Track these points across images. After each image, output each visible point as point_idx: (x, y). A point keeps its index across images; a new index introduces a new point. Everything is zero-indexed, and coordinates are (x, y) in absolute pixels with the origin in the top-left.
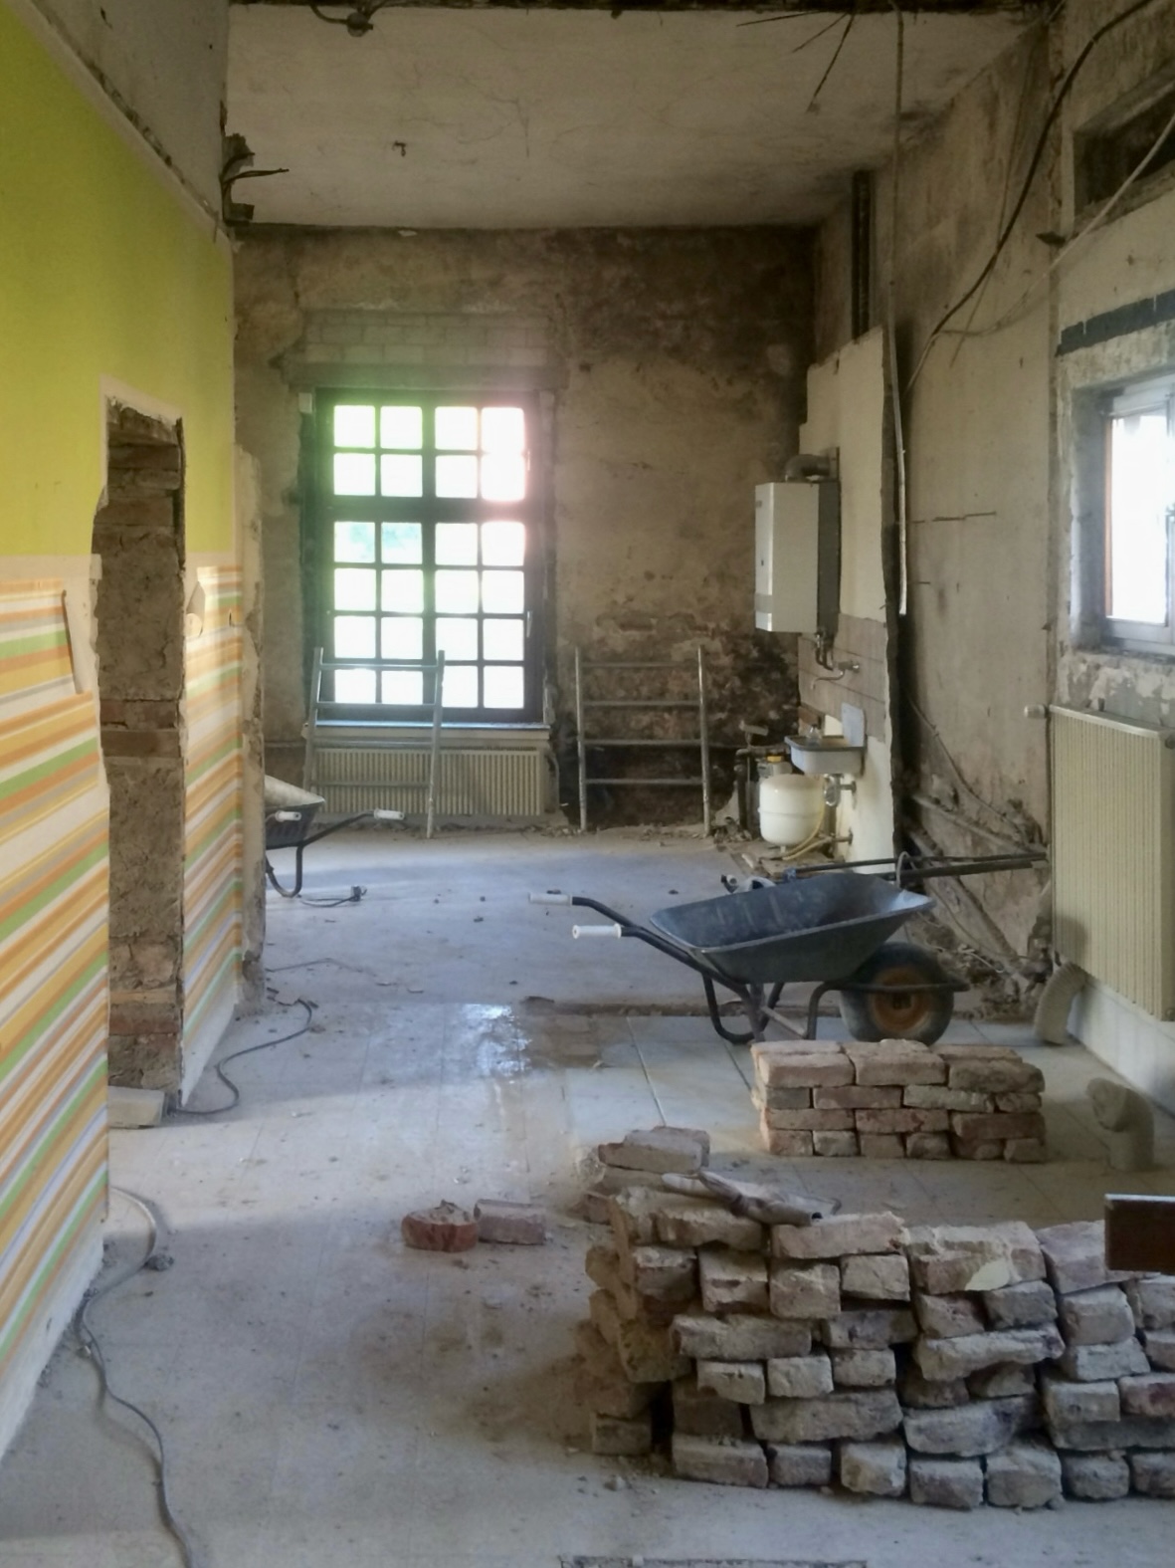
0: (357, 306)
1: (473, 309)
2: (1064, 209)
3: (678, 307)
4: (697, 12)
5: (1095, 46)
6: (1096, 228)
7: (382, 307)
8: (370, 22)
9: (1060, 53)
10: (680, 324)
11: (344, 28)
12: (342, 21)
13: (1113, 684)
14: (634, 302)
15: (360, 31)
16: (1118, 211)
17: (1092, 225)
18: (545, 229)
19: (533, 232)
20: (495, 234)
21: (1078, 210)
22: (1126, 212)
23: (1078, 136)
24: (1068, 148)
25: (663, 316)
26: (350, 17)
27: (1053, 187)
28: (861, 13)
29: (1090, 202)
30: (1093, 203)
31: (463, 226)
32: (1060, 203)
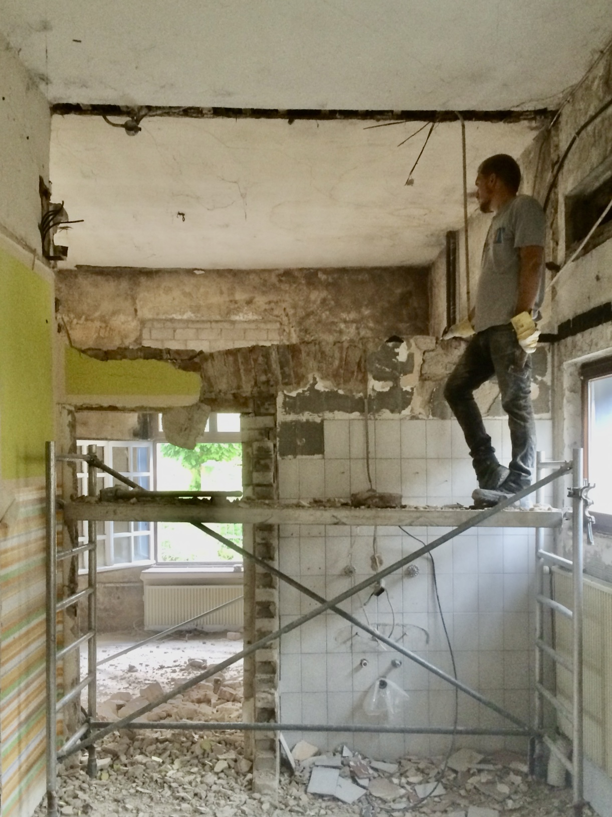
0: (170, 317)
1: (237, 318)
2: (559, 247)
3: (353, 315)
4: (340, 120)
5: (577, 138)
6: (577, 258)
7: (185, 317)
8: (139, 126)
9: (557, 146)
10: (354, 325)
11: (123, 130)
12: (122, 126)
13: (589, 555)
14: (328, 313)
15: (132, 132)
16: (591, 246)
17: (574, 256)
18: (277, 269)
19: (270, 271)
20: (248, 272)
21: (568, 247)
22: (595, 246)
23: (567, 198)
24: (562, 209)
25: (345, 322)
26: (126, 123)
27: (553, 234)
28: (439, 122)
29: (574, 242)
30: (576, 242)
31: (231, 268)
32: (557, 244)
